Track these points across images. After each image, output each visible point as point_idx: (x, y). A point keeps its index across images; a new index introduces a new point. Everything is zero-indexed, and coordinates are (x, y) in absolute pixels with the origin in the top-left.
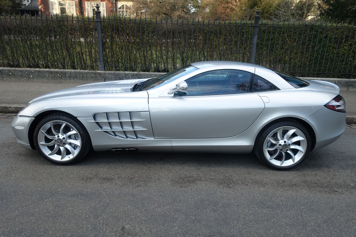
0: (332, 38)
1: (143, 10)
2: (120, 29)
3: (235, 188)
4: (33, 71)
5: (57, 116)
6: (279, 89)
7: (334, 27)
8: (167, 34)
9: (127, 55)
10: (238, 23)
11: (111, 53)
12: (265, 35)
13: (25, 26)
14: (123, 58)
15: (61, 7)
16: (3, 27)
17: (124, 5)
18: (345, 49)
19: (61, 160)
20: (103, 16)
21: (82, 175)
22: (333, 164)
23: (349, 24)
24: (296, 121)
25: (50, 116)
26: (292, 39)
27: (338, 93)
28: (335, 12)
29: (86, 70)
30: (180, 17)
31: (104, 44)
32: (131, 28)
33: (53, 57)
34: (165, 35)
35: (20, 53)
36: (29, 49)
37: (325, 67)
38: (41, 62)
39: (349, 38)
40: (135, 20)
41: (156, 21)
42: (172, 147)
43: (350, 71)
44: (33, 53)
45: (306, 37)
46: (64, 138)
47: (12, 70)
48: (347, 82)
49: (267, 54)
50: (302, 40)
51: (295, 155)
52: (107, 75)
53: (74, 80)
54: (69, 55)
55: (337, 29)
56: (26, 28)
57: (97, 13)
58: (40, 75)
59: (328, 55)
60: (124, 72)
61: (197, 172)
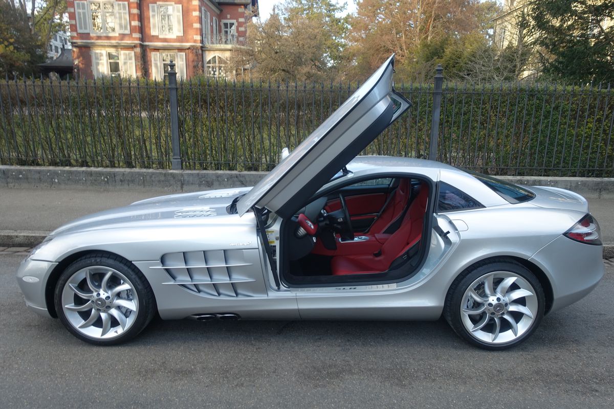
0: (567, 111)
1: (248, 65)
2: (209, 100)
3: (412, 387)
4: (59, 172)
5: (97, 258)
6: (484, 207)
7: (569, 92)
8: (288, 107)
9: (220, 143)
10: (407, 88)
11: (193, 140)
12: (454, 106)
13: (49, 97)
14: (213, 148)
15: (111, 61)
16: (12, 98)
17: (215, 57)
18: (589, 128)
19: (102, 335)
20: (180, 78)
21: (138, 365)
22: (585, 336)
23: (594, 84)
24: (517, 263)
25: (85, 258)
26: (499, 113)
27: (585, 210)
28: (568, 67)
29: (150, 168)
30: (309, 76)
31: (181, 124)
32: (228, 98)
33: (95, 148)
34: (285, 108)
35: (39, 140)
36: (55, 134)
37: (558, 158)
38: (75, 156)
39: (596, 110)
40: (235, 86)
41: (270, 87)
42: (299, 310)
43: (601, 165)
44: (61, 141)
45: (523, 108)
46: (108, 298)
47: (24, 170)
48: (598, 184)
49: (458, 137)
50: (517, 114)
51: (517, 323)
52: (186, 177)
53: (130, 186)
54: (123, 143)
55: (574, 94)
56: (50, 99)
57: (171, 75)
58: (72, 179)
59: (562, 139)
60: (214, 172)
61: (344, 356)
